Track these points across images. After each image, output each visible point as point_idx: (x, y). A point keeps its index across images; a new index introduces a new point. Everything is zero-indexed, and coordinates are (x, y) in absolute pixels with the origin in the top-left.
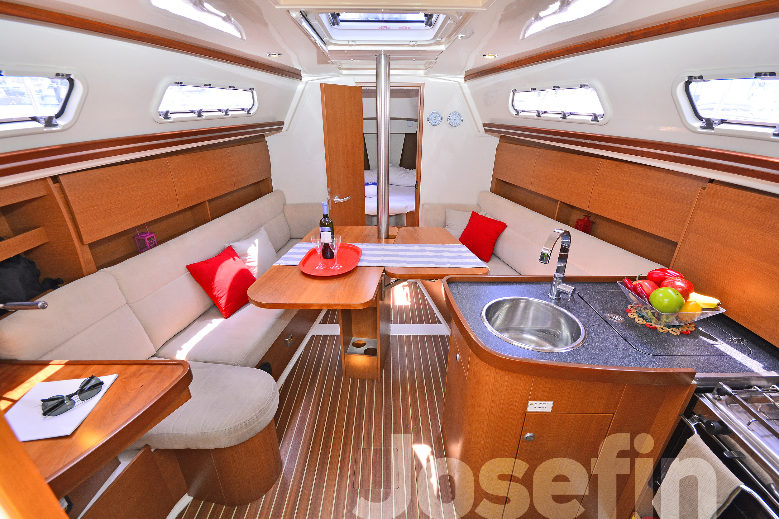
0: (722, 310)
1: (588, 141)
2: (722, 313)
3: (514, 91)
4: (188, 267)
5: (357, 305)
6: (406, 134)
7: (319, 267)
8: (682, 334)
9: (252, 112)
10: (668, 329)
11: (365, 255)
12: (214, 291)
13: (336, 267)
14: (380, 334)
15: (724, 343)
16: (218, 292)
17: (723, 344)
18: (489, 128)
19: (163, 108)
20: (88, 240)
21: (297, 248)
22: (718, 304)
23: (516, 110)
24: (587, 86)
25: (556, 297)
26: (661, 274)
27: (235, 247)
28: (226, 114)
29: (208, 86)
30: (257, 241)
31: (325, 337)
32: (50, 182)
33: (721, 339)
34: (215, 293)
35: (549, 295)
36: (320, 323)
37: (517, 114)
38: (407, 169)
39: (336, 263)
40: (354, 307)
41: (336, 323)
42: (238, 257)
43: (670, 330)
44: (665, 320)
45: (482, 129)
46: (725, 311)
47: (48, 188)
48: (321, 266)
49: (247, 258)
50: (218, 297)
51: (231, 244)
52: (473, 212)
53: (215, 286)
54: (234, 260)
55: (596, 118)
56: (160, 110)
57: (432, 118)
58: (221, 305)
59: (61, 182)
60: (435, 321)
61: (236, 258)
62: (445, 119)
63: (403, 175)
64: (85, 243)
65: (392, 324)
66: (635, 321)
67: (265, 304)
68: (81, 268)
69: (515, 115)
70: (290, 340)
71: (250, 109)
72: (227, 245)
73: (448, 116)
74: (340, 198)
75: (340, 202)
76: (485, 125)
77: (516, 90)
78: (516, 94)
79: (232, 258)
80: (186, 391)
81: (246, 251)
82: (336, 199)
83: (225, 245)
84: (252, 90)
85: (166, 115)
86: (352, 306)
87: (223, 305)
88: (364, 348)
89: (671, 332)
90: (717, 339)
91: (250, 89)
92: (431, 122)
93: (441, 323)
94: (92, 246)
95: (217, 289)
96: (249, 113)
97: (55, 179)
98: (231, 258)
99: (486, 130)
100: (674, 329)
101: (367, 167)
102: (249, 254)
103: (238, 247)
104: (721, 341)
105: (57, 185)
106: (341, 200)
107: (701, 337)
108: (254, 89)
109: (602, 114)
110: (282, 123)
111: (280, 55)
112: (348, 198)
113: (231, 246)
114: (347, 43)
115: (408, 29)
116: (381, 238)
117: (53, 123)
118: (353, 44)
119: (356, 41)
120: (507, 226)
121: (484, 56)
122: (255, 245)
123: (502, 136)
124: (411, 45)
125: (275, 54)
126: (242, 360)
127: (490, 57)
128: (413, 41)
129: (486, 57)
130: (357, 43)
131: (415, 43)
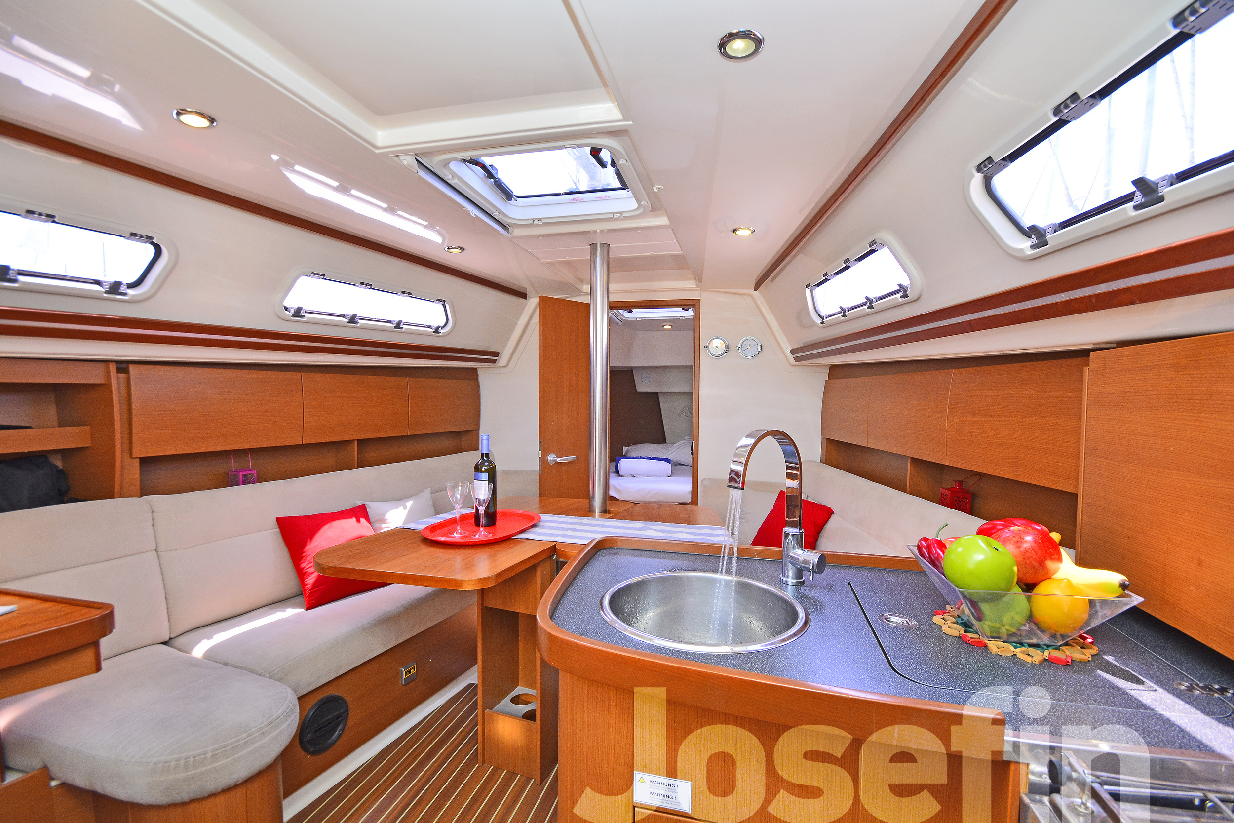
0: (1136, 600)
2: (1134, 606)
3: (810, 287)
4: (279, 520)
9: (443, 331)
10: (1012, 648)
12: (303, 562)
15: (1158, 688)
16: (308, 564)
17: (1156, 690)
18: (802, 354)
19: (292, 303)
20: (140, 451)
22: (1123, 586)
24: (876, 243)
25: (793, 579)
27: (371, 507)
28: (398, 327)
29: (366, 285)
30: (409, 504)
32: (113, 368)
33: (1151, 678)
34: (303, 566)
35: (781, 576)
37: (823, 322)
42: (367, 519)
43: (1018, 650)
45: (789, 359)
46: (1141, 599)
47: (108, 376)
48: (460, 532)
49: (383, 526)
50: (306, 572)
51: (365, 503)
52: (780, 493)
53: (308, 553)
54: (358, 521)
55: (905, 292)
56: (287, 303)
58: (307, 586)
59: (129, 373)
61: (363, 520)
62: (733, 347)
64: (134, 456)
68: (113, 487)
69: (821, 325)
70: (409, 672)
71: (441, 328)
72: (359, 503)
74: (558, 456)
75: (557, 463)
76: (793, 351)
77: (811, 284)
78: (815, 293)
79: (354, 519)
81: (384, 515)
82: (551, 458)
83: (357, 502)
85: (298, 313)
87: (309, 586)
88: (526, 708)
89: (1020, 655)
90: (1144, 680)
91: (440, 301)
92: (713, 351)
94: (144, 461)
95: (309, 559)
96: (438, 332)
97: (123, 366)
99: (796, 359)
100: (1031, 650)
102: (389, 521)
103: (373, 508)
104: (1152, 685)
105: (122, 375)
106: (558, 459)
107: (1099, 672)
108: (444, 301)
110: (497, 354)
111: (462, 249)
112: (571, 458)
113: (365, 505)
114: (531, 222)
115: (608, 198)
116: (593, 512)
117: (120, 291)
118: (540, 223)
119: (543, 218)
120: (833, 513)
121: (734, 231)
122: (405, 508)
123: (833, 368)
124: (616, 219)
125: (455, 248)
126: (276, 669)
127: (744, 233)
128: (617, 213)
129: (738, 232)
130: (544, 221)
131: (619, 215)
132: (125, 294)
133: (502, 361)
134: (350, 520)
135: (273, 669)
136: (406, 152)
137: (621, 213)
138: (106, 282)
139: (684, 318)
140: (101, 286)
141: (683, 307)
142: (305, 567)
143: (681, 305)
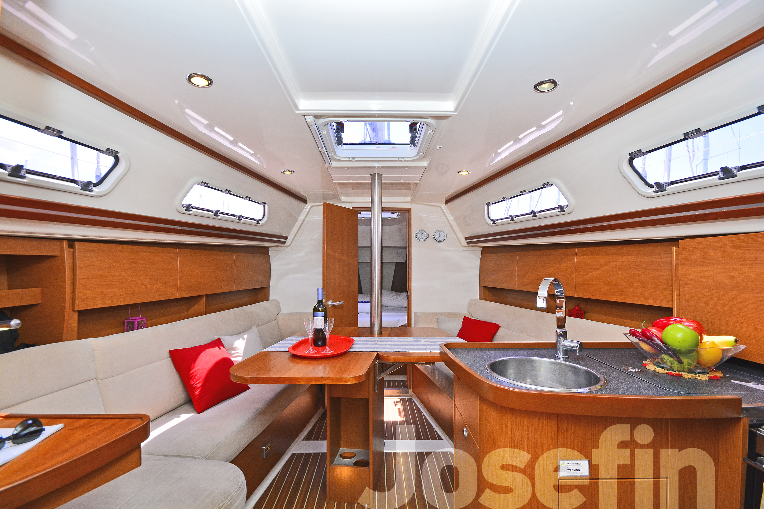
1: (560, 229)
3: (488, 204)
4: (170, 352)
5: (348, 379)
6: (396, 263)
7: (310, 351)
8: (711, 379)
9: (261, 222)
10: (693, 376)
11: (357, 344)
12: (192, 381)
13: (328, 351)
14: (373, 453)
16: (196, 381)
18: (471, 240)
19: (186, 202)
20: (80, 306)
21: (287, 340)
22: (736, 342)
23: (492, 220)
24: (548, 184)
25: (563, 355)
26: (665, 322)
27: (224, 340)
28: (239, 219)
29: (228, 192)
30: (246, 336)
31: (308, 455)
33: (755, 381)
34: (192, 383)
35: (555, 355)
36: (303, 440)
37: (494, 223)
38: (398, 293)
39: (327, 348)
40: (345, 381)
41: (324, 439)
42: (224, 347)
43: (696, 376)
44: (688, 366)
45: (464, 242)
46: (745, 346)
47: (62, 250)
48: (311, 350)
49: (234, 352)
50: (196, 387)
51: (220, 337)
52: (465, 317)
53: (195, 374)
54: (220, 349)
55: (561, 209)
56: (183, 203)
57: (419, 236)
59: (75, 248)
60: (435, 437)
61: (222, 347)
62: (431, 235)
63: (394, 297)
64: (74, 310)
65: (386, 440)
66: (656, 372)
67: (248, 378)
68: (62, 333)
69: (492, 224)
70: (267, 449)
71: (260, 220)
72: (216, 338)
73: (434, 232)
74: (333, 302)
75: (333, 306)
76: (466, 239)
77: (489, 203)
78: (491, 207)
80: (137, 453)
81: (233, 343)
82: (330, 303)
83: (215, 337)
84: (264, 204)
85: (188, 208)
86: (343, 380)
88: (353, 460)
89: (698, 378)
90: (751, 381)
91: (263, 203)
92: (419, 238)
93: (441, 439)
94: (81, 313)
95: (196, 377)
96: (258, 223)
97: (72, 242)
98: (217, 347)
99: (468, 243)
101: (360, 292)
102: (236, 347)
103: (225, 340)
104: (756, 383)
105: (71, 250)
106: (335, 304)
107: (732, 381)
108: (266, 204)
109: (566, 205)
110: (286, 238)
111: (292, 172)
112: (341, 303)
113: (220, 338)
114: (348, 159)
115: (397, 149)
116: (374, 334)
117: (89, 189)
118: (353, 160)
119: (356, 157)
120: (500, 327)
121: (458, 172)
122: (244, 339)
123: (484, 248)
124: (400, 161)
125: (289, 171)
126: (208, 454)
127: (464, 173)
128: (401, 158)
129: (461, 173)
130: (356, 159)
131: (402, 159)
132: (92, 191)
133: (288, 242)
134: (215, 348)
135: (207, 454)
136: (310, 115)
137: (403, 158)
138: (81, 182)
139: (390, 218)
140: (78, 185)
141: (392, 212)
142: (194, 384)
143: (391, 211)
